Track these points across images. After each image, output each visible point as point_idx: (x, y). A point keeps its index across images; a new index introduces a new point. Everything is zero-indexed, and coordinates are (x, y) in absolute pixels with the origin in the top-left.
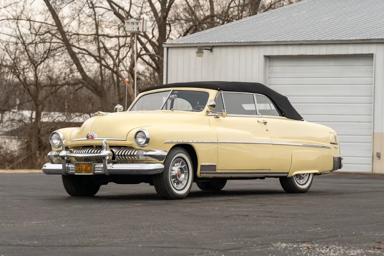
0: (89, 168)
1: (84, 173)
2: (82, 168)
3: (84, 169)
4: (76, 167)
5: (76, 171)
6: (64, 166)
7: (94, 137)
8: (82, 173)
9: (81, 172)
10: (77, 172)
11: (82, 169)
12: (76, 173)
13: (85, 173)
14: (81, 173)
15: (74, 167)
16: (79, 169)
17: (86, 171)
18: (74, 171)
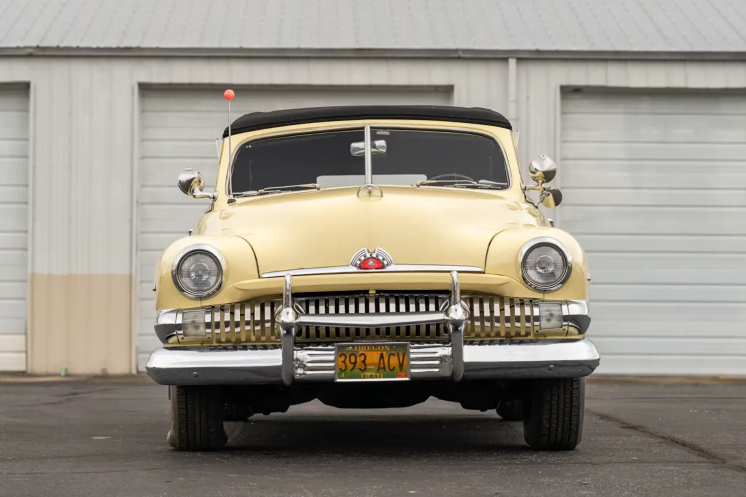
0: (394, 361)
1: (371, 377)
2: (364, 362)
3: (372, 364)
4: (343, 358)
5: (342, 371)
6: (288, 357)
7: (385, 263)
8: (364, 377)
9: (362, 375)
10: (343, 375)
11: (365, 365)
12: (339, 378)
13: (376, 377)
14: (360, 377)
15: (332, 358)
16: (355, 363)
17: (381, 368)
18: (332, 372)
